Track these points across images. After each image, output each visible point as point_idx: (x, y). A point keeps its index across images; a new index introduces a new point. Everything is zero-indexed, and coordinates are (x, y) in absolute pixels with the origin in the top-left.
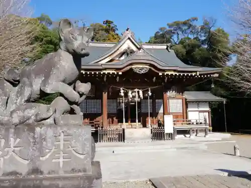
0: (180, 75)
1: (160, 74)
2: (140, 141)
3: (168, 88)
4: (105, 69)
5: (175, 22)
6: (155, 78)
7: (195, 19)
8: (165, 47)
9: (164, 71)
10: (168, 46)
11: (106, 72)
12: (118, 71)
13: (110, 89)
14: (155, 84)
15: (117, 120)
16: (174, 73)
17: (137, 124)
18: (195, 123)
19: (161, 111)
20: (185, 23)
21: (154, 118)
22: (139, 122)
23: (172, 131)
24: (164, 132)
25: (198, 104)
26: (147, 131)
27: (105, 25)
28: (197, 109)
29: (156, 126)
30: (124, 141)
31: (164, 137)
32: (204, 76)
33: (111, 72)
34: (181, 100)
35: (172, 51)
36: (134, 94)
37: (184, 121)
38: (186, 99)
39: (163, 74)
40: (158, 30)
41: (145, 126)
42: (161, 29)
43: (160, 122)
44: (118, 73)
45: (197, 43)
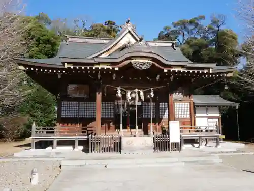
0: (189, 72)
1: (166, 71)
2: (140, 152)
3: (173, 89)
4: (99, 63)
5: (181, 21)
6: (158, 76)
7: (203, 18)
8: (171, 45)
9: (170, 66)
10: (173, 44)
11: (100, 67)
12: (114, 66)
13: (105, 90)
14: (159, 84)
15: (114, 126)
16: (182, 70)
17: (137, 131)
18: (204, 131)
19: (166, 116)
20: (191, 22)
21: (157, 124)
22: (139, 129)
23: (178, 141)
24: (169, 142)
25: (207, 109)
26: (149, 140)
27: (107, 26)
28: (205, 115)
29: (159, 134)
30: (120, 151)
31: (169, 147)
32: (216, 76)
33: (105, 67)
34: (189, 104)
35: (178, 49)
36: (133, 95)
37: (191, 128)
38: (194, 103)
39: (169, 71)
40: (162, 30)
41: (146, 133)
42: (165, 29)
43: (164, 129)
44: (113, 69)
45: (205, 42)
